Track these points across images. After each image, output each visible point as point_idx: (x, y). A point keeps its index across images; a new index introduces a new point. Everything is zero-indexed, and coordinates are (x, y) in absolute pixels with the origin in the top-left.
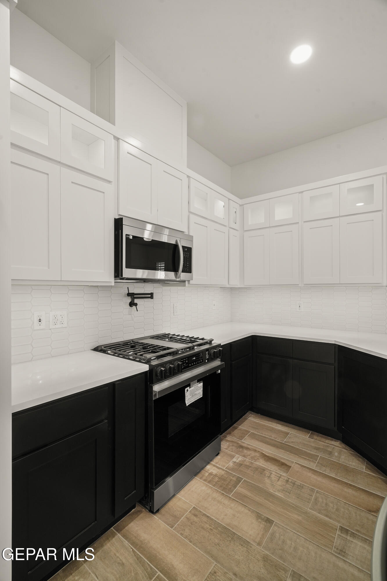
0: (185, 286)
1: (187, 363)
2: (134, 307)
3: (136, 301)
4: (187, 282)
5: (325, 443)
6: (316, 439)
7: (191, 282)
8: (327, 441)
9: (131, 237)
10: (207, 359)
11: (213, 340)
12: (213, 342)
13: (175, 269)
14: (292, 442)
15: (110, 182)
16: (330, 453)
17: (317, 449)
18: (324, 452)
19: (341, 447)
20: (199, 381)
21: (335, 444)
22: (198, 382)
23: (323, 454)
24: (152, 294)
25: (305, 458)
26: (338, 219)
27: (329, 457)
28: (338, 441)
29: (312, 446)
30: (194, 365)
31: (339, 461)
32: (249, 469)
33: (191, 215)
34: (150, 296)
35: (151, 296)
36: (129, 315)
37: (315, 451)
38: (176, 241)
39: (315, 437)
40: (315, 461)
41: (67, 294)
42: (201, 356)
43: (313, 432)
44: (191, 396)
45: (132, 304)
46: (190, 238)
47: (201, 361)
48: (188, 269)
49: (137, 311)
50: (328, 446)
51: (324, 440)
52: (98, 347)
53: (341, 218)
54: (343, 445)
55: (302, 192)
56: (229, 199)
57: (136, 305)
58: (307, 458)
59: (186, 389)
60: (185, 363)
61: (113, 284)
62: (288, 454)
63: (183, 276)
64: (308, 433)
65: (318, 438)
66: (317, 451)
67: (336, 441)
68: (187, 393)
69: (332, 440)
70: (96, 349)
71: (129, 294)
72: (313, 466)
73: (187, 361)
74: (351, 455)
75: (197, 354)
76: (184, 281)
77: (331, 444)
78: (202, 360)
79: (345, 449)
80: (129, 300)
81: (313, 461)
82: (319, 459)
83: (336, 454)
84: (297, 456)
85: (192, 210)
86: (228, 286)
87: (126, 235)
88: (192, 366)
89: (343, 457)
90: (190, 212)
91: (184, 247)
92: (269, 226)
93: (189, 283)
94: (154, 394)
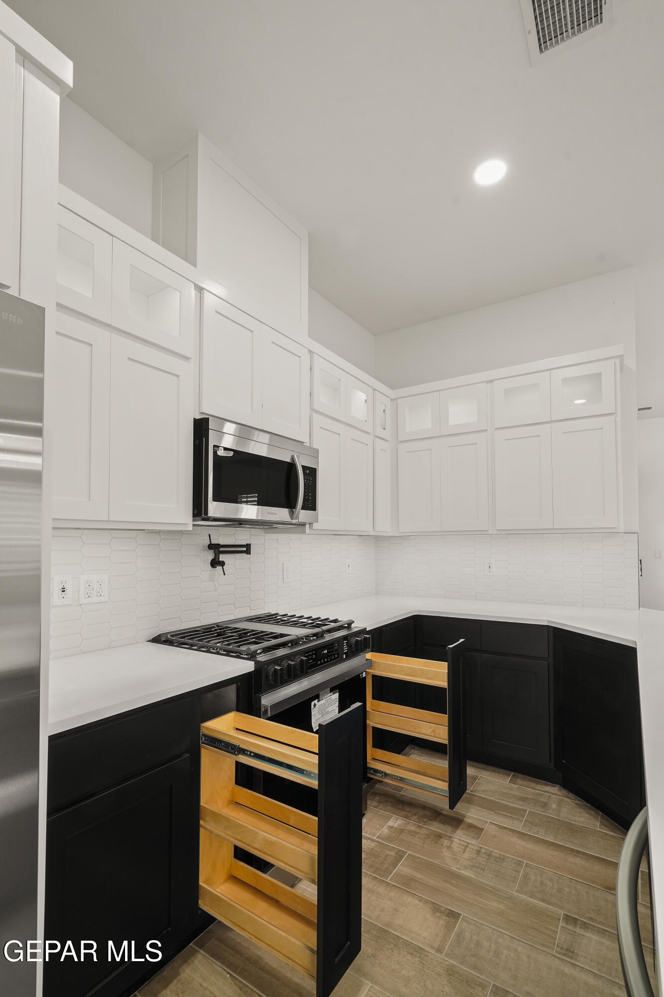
0: (304, 532)
1: (314, 660)
2: (219, 568)
3: (222, 558)
4: (307, 526)
5: (536, 789)
6: (521, 785)
7: (315, 526)
8: (539, 787)
9: (221, 451)
10: (346, 653)
11: (353, 622)
12: (353, 626)
13: (290, 504)
14: (483, 791)
15: (189, 359)
16: (545, 805)
17: (524, 799)
18: (534, 804)
19: (561, 794)
20: (332, 690)
21: (552, 791)
22: (331, 692)
23: (534, 808)
24: (248, 546)
25: (505, 815)
26: (549, 425)
27: (542, 812)
28: (556, 786)
29: (514, 795)
30: (325, 663)
31: (559, 816)
32: (415, 837)
33: (315, 415)
34: (245, 549)
35: (247, 549)
36: (209, 580)
37: (521, 803)
38: (293, 458)
39: (520, 781)
40: (521, 819)
41: (109, 544)
42: (335, 648)
43: (516, 774)
44: (320, 716)
45: (215, 563)
46: (315, 454)
47: (336, 656)
48: (310, 504)
49: (225, 575)
50: (539, 794)
51: (533, 785)
52: (160, 636)
53: (553, 424)
54: (565, 792)
55: (490, 382)
56: (374, 390)
57: (222, 564)
58: (508, 815)
59: (313, 703)
60: (312, 659)
61: (190, 528)
62: (478, 810)
63: (303, 515)
64: (507, 776)
65: (524, 783)
66: (524, 803)
67: (552, 786)
68: (315, 709)
69: (547, 785)
70: (157, 640)
71: (211, 546)
72: (519, 826)
73: (314, 656)
74: (577, 806)
75: (330, 645)
76: (303, 525)
77: (545, 792)
78: (338, 654)
79: (568, 798)
80: (210, 556)
81: (517, 818)
82: (527, 816)
83: (554, 806)
84: (493, 813)
85: (315, 407)
86: (373, 533)
87: (215, 447)
88: (321, 664)
89: (564, 810)
90: (313, 410)
91: (304, 468)
92: (439, 435)
93: (311, 528)
94: (263, 709)
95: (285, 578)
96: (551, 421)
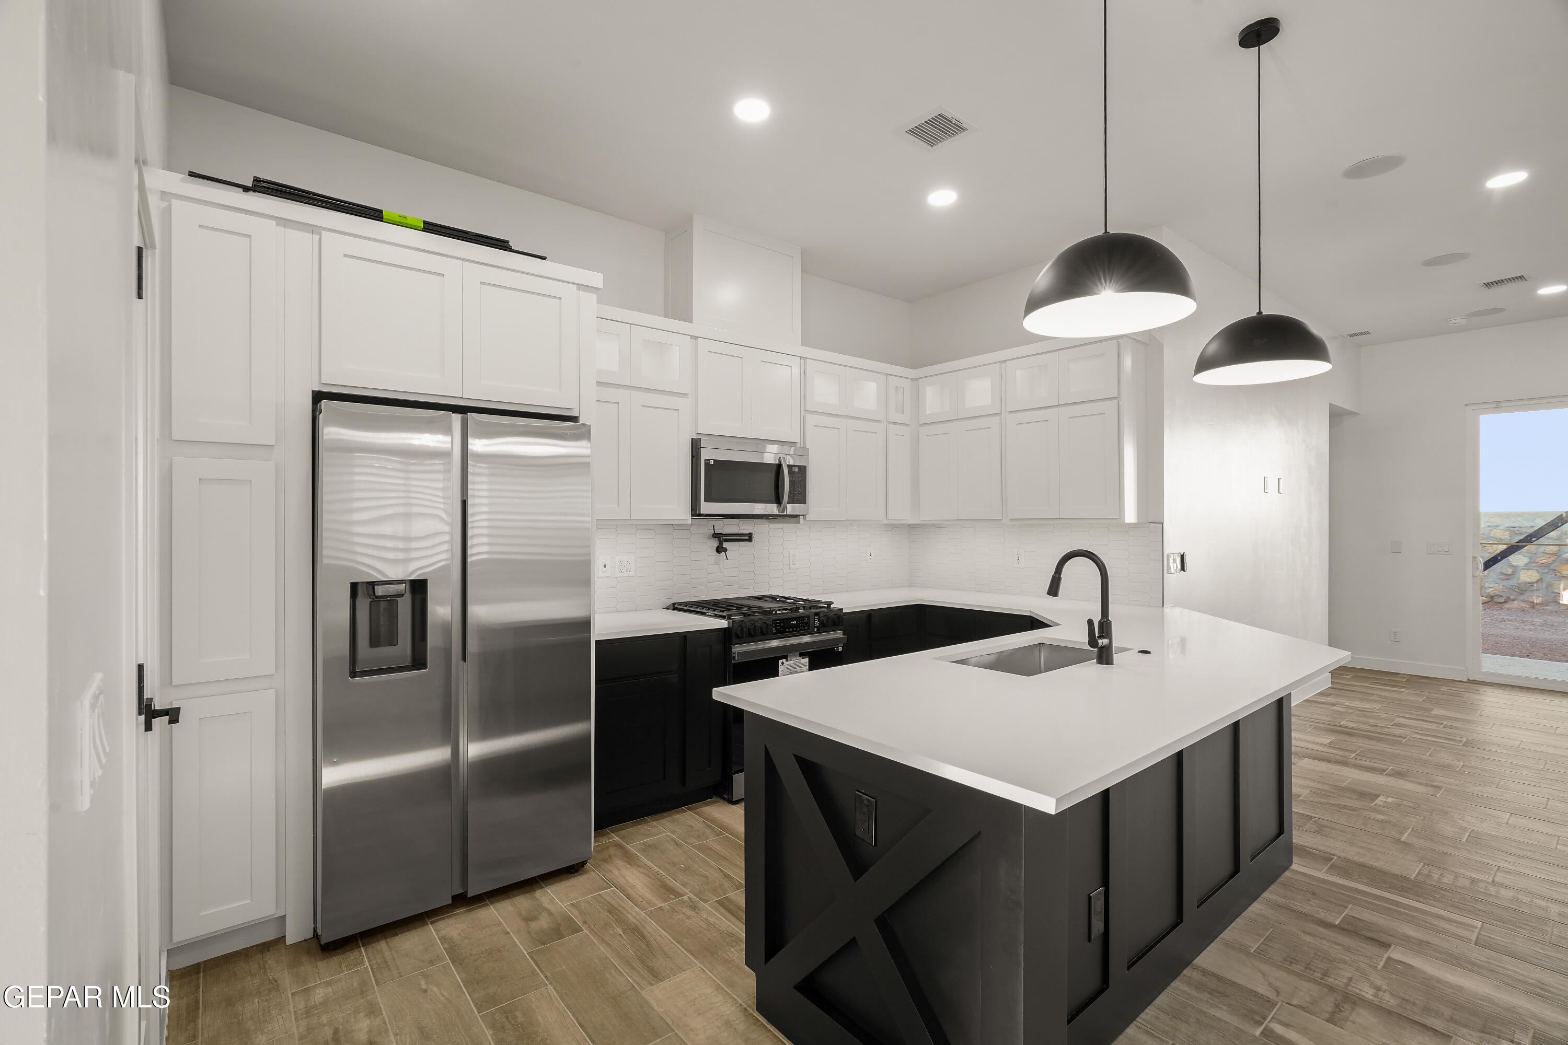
0: (797, 523)
1: (782, 627)
2: (723, 554)
3: (725, 545)
4: (800, 517)
7: (808, 517)
9: (712, 462)
10: (818, 627)
11: (834, 604)
12: (832, 606)
13: (778, 500)
15: (684, 395)
20: (802, 655)
22: (800, 656)
24: (750, 535)
26: (1056, 409)
30: (793, 631)
33: (808, 416)
34: (748, 538)
35: (749, 538)
36: (716, 564)
38: (780, 460)
41: (634, 534)
42: (805, 621)
44: (788, 672)
45: (720, 549)
46: (804, 452)
47: (806, 628)
48: (799, 496)
49: (727, 560)
52: (672, 605)
53: (1061, 409)
55: (1005, 361)
56: (887, 375)
57: (725, 550)
59: (780, 661)
60: (780, 626)
61: (689, 522)
63: (790, 509)
68: (782, 666)
70: (671, 608)
71: (716, 536)
73: (782, 624)
75: (800, 619)
76: (797, 516)
78: (808, 627)
80: (715, 543)
85: (810, 408)
87: (706, 460)
88: (790, 632)
90: (806, 411)
91: (790, 467)
92: (956, 418)
93: (805, 519)
94: (733, 655)
95: (791, 564)
96: (1059, 406)
